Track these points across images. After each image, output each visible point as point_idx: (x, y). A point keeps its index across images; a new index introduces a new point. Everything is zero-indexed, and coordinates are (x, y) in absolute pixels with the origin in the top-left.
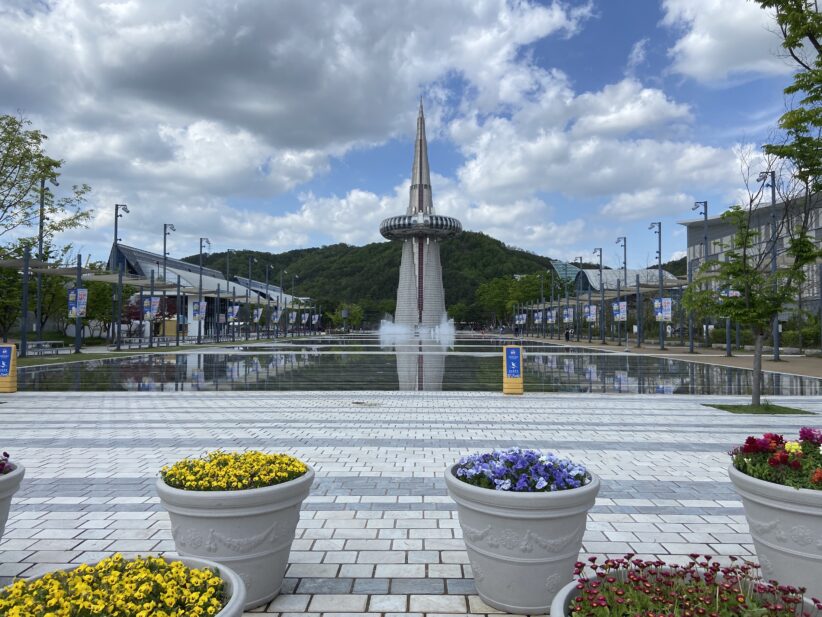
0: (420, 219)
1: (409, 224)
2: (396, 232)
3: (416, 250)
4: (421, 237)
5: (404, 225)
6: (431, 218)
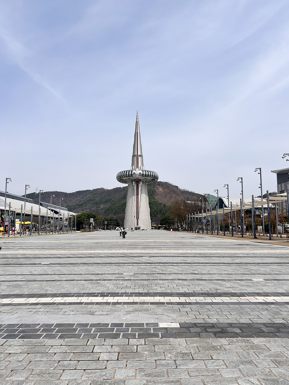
1: (131, 174)
2: (125, 179)
3: (135, 188)
4: (137, 181)
6: (143, 171)
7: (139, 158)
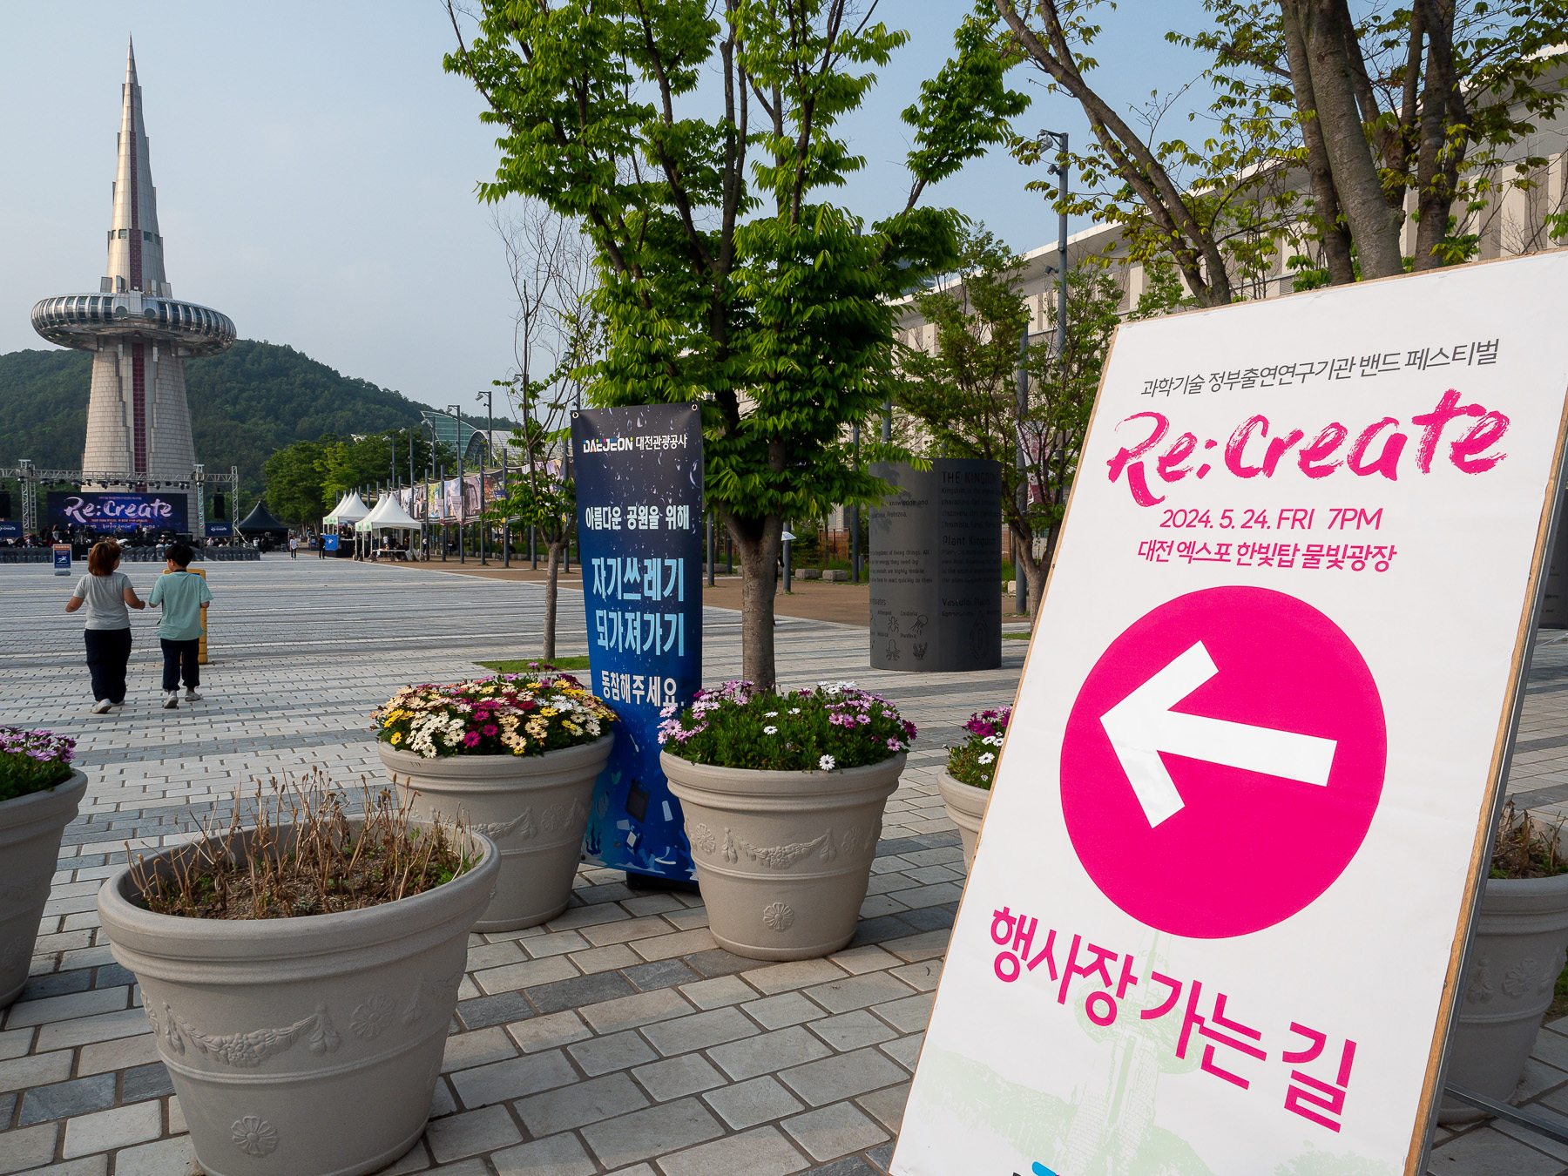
0: (134, 304)
1: (108, 314)
2: (76, 328)
3: (127, 371)
4: (137, 345)
5: (94, 314)
6: (162, 305)
7: (144, 244)
